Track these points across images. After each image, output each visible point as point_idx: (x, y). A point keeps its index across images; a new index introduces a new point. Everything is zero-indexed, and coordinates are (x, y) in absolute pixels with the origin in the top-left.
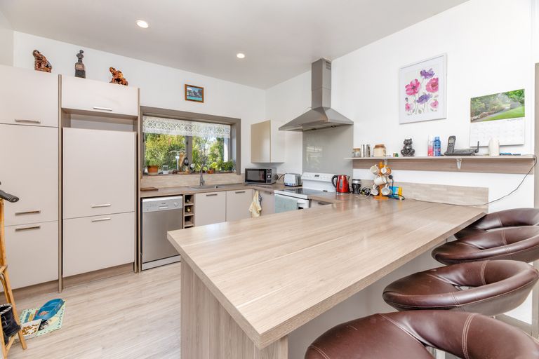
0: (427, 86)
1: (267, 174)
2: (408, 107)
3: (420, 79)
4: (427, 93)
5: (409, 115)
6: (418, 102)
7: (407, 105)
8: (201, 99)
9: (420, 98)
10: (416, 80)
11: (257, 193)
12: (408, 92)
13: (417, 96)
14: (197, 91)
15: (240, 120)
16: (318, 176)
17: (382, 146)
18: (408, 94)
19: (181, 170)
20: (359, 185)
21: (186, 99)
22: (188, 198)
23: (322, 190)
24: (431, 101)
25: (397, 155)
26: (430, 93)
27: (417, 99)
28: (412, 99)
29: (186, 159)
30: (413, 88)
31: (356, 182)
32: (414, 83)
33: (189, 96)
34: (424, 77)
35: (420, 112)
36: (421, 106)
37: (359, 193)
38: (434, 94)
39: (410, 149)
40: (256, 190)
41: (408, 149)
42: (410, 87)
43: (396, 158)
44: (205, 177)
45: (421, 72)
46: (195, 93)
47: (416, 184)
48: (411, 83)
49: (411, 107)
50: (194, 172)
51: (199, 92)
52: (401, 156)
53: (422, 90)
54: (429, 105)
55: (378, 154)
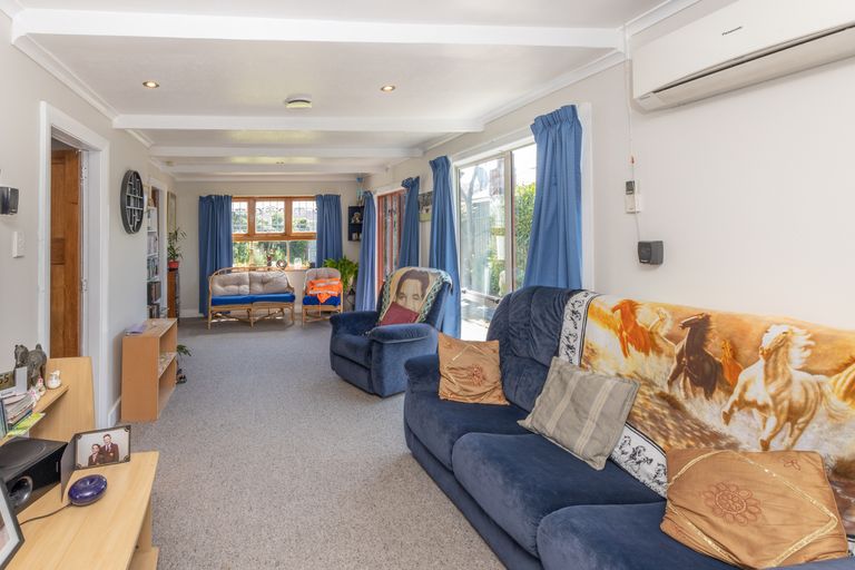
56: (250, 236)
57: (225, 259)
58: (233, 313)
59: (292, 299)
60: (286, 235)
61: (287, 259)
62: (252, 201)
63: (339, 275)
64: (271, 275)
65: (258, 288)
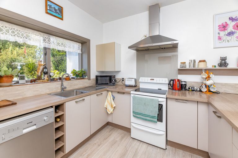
0: (234, 26)
1: (112, 79)
2: (220, 38)
3: (229, 22)
4: (233, 30)
5: (220, 43)
6: (227, 35)
7: (219, 37)
8: (60, 17)
9: (228, 33)
10: (226, 23)
11: (110, 93)
12: (220, 29)
13: (226, 32)
14: (57, 8)
15: (89, 40)
16: (153, 80)
17: (204, 61)
18: (220, 30)
19: (39, 78)
20: (186, 85)
21: (47, 13)
22: (58, 108)
23: (157, 89)
24: (236, 35)
25: (215, 66)
26: (236, 31)
27: (227, 34)
28: (222, 34)
29: (45, 68)
30: (224, 27)
31: (183, 83)
32: (225, 24)
33: (50, 10)
34: (231, 21)
35: (228, 41)
36: (229, 38)
37: (186, 90)
39: (225, 63)
40: (108, 91)
42: (222, 26)
43: (215, 68)
44: (66, 83)
45: (229, 18)
46: (55, 10)
47: (225, 83)
48: (222, 24)
49: (222, 38)
50: (53, 80)
51: (59, 9)
52: (217, 67)
53: (230, 29)
54: (235, 37)
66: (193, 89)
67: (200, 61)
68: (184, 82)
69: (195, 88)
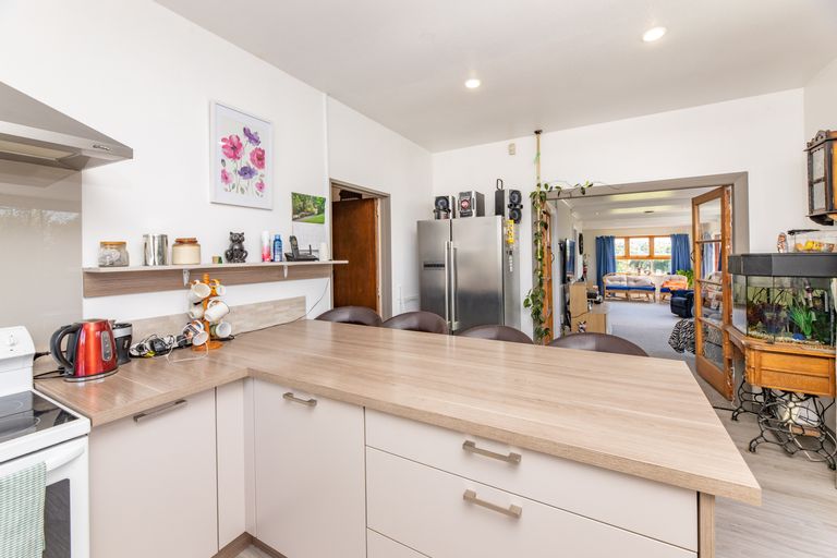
0: (252, 155)
2: (225, 178)
3: (244, 140)
4: (252, 166)
5: (226, 190)
6: (240, 174)
7: (223, 172)
9: (242, 169)
12: (226, 151)
13: (239, 164)
18: (225, 154)
20: (129, 338)
24: (256, 179)
25: (220, 260)
26: (256, 168)
27: (239, 169)
28: (232, 166)
30: (233, 148)
31: (121, 332)
32: (235, 140)
34: (247, 139)
35: (242, 190)
36: (243, 182)
37: (129, 358)
38: (260, 171)
41: (236, 251)
42: (229, 144)
43: (219, 267)
45: (244, 129)
48: (231, 137)
49: (230, 177)
53: (246, 159)
54: (254, 184)
55: (185, 258)
56: (626, 257)
57: (612, 268)
58: (617, 295)
59: (654, 289)
60: (650, 257)
61: (652, 270)
62: (627, 238)
63: (686, 278)
64: (639, 277)
65: (632, 284)
66: (158, 347)
67: (180, 242)
68: (123, 326)
69: (167, 340)
